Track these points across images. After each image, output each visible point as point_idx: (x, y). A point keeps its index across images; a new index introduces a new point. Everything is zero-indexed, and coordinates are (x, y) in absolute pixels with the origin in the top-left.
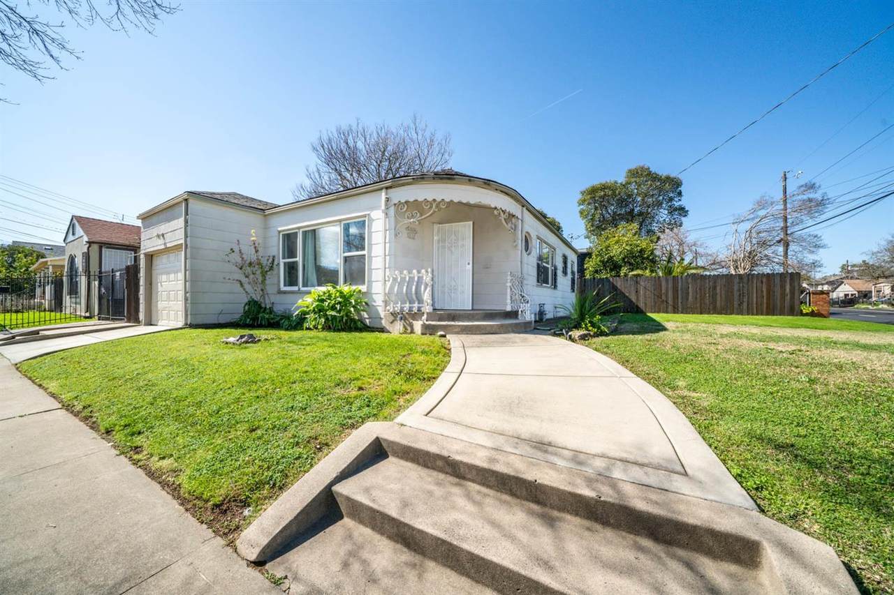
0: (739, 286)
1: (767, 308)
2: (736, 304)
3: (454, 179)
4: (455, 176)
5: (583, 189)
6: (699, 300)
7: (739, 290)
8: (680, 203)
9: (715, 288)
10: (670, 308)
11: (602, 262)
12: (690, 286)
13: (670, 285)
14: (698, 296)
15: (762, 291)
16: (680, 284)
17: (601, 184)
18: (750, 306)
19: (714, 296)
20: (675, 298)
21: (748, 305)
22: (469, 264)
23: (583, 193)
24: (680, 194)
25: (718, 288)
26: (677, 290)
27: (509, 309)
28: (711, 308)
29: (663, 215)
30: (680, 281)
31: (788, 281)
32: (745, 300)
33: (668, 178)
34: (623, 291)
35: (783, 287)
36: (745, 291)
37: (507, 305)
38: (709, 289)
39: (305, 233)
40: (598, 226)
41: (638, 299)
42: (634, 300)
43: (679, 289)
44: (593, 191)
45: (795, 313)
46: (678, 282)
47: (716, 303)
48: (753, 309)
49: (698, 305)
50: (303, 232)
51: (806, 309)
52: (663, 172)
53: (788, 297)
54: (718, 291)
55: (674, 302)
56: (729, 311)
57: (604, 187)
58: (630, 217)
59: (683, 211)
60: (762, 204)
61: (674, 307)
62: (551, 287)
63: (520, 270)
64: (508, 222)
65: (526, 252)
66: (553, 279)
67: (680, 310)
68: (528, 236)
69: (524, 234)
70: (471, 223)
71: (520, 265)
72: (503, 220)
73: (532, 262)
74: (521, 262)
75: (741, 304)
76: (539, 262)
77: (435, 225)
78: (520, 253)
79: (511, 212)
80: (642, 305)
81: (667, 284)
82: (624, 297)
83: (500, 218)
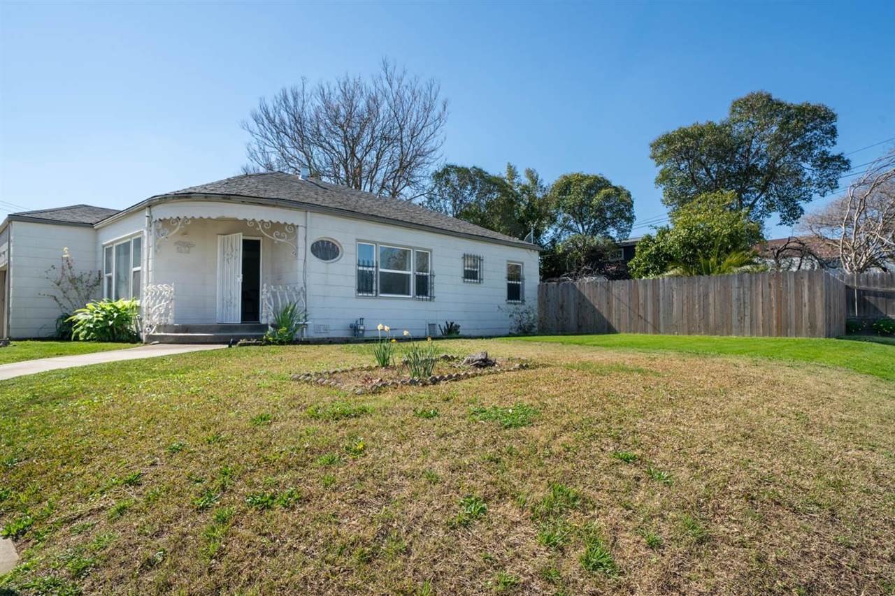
0: (739, 291)
1: (777, 326)
2: (735, 318)
6: (685, 314)
7: (738, 299)
9: (706, 296)
10: (650, 327)
11: (650, 256)
13: (649, 293)
14: (685, 309)
15: (771, 300)
16: (661, 291)
18: (754, 321)
19: (705, 308)
20: (656, 313)
21: (751, 321)
22: (239, 277)
26: (658, 300)
27: (264, 321)
28: (702, 325)
30: (661, 286)
31: (806, 284)
32: (748, 313)
34: (592, 302)
35: (798, 284)
36: (747, 300)
37: (262, 318)
38: (699, 296)
39: (118, 247)
41: (610, 313)
42: (605, 315)
43: (661, 298)
45: (817, 333)
46: (659, 289)
47: (708, 318)
48: (758, 327)
49: (685, 321)
50: (116, 247)
53: (806, 310)
54: (711, 300)
55: (654, 319)
56: (725, 330)
57: (685, 134)
61: (655, 324)
62: (414, 297)
63: (300, 280)
64: (271, 232)
65: (328, 259)
66: (423, 287)
67: (662, 329)
68: (334, 242)
69: (313, 242)
70: (241, 234)
71: (300, 275)
72: (262, 230)
73: (344, 270)
74: (304, 272)
75: (741, 320)
76: (365, 269)
77: (219, 237)
78: (300, 263)
79: (274, 221)
80: (614, 323)
81: (646, 290)
82: (594, 311)
83: (257, 229)
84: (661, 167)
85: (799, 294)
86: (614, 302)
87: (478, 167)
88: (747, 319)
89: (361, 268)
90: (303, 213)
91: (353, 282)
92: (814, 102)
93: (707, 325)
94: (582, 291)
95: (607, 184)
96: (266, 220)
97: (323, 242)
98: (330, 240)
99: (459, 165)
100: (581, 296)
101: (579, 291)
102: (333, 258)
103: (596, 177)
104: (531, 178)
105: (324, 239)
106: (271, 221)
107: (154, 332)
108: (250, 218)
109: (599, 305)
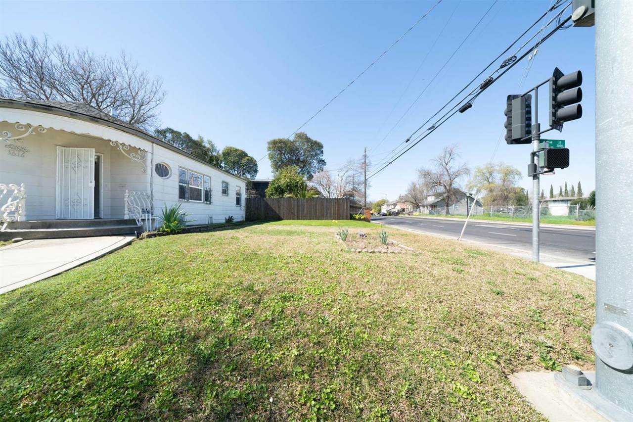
0: (327, 205)
2: (325, 214)
3: (52, 110)
4: (53, 108)
5: (269, 141)
6: (309, 211)
7: (326, 207)
8: (322, 157)
9: (316, 205)
11: (275, 188)
12: (305, 204)
13: (296, 203)
15: (335, 208)
16: (300, 203)
17: (279, 139)
19: (316, 210)
20: (298, 211)
22: (91, 182)
23: (269, 143)
24: (322, 152)
25: (317, 206)
27: (126, 217)
28: (314, 216)
29: (315, 163)
30: (300, 201)
31: (345, 202)
32: (329, 212)
33: (316, 142)
35: (343, 203)
37: (124, 215)
38: (313, 206)
40: (279, 165)
41: (279, 212)
42: (277, 212)
43: (299, 205)
44: (274, 143)
47: (316, 213)
49: (308, 215)
51: (357, 217)
52: (314, 138)
53: (345, 211)
55: (297, 214)
57: (281, 141)
58: (297, 161)
59: (323, 162)
60: (350, 162)
61: (297, 217)
62: (204, 202)
63: (149, 189)
64: (128, 152)
65: (162, 176)
66: (208, 197)
67: (300, 218)
68: (166, 165)
69: (156, 164)
70: (94, 150)
71: (149, 185)
72: (122, 150)
73: (172, 184)
74: (151, 184)
75: (327, 214)
76: (183, 185)
77: (58, 147)
78: (149, 177)
79: (133, 146)
80: (281, 215)
81: (294, 202)
82: (273, 210)
83: (118, 149)
84: (269, 152)
85: (343, 206)
86: (281, 208)
87: (188, 133)
88: (329, 215)
89: (181, 184)
90: (151, 144)
91: (177, 192)
92: (318, 141)
93: (316, 216)
94: (267, 201)
95: (246, 155)
96: (127, 144)
97: (160, 164)
98: (165, 164)
99: (175, 129)
100: (267, 205)
101: (266, 202)
102: (166, 176)
103: (242, 151)
104: (210, 144)
105: (161, 163)
106: (129, 145)
107: (5, 229)
108: (114, 140)
109: (275, 208)
